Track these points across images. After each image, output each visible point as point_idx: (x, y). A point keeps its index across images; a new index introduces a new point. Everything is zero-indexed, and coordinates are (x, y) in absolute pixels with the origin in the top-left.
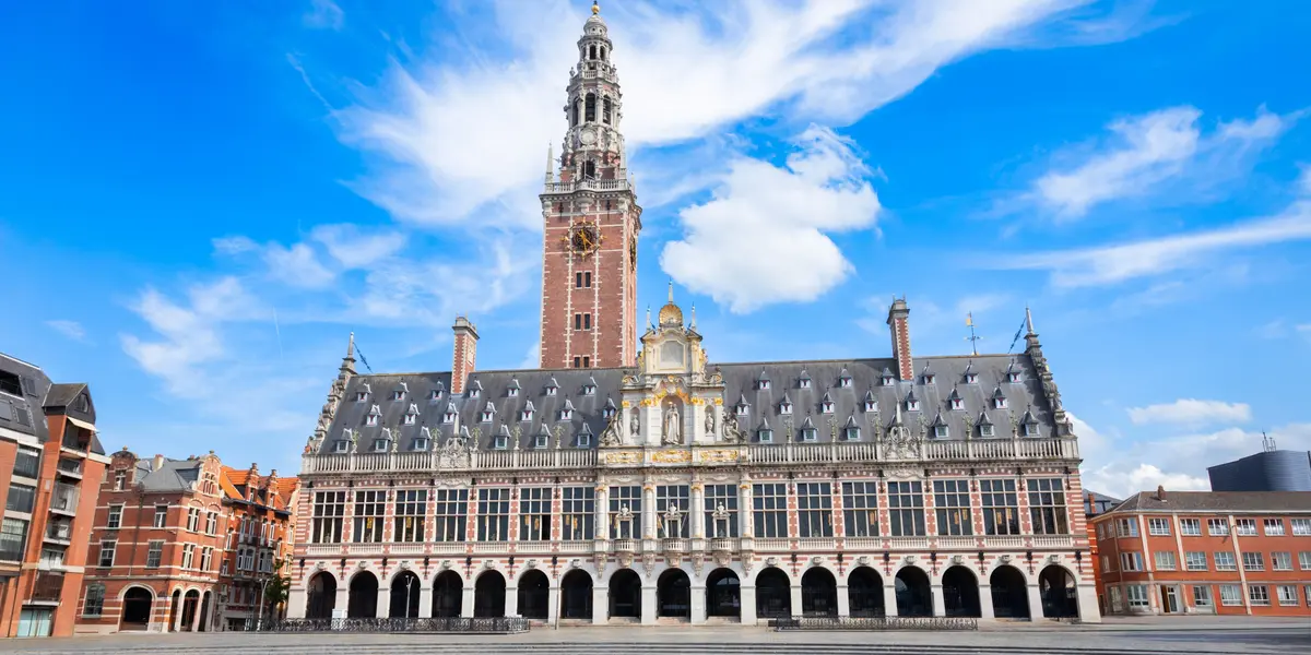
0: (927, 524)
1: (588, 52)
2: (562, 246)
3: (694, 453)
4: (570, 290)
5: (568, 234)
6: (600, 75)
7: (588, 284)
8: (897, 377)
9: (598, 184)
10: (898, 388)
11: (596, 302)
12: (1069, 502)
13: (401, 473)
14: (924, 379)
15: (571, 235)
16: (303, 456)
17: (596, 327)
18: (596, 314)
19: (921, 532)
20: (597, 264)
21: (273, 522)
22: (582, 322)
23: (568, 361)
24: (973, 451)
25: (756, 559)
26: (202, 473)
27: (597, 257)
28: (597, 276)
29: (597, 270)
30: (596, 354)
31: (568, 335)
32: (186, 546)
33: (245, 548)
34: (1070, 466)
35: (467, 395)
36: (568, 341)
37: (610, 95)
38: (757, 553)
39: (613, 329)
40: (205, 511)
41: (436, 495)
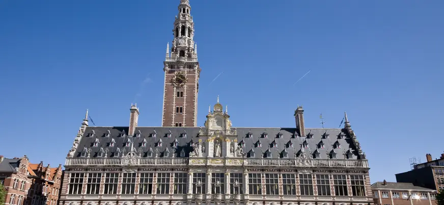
0: (314, 191)
1: (182, 10)
2: (172, 81)
3: (226, 161)
4: (175, 98)
5: (174, 77)
6: (187, 19)
7: (182, 96)
8: (300, 135)
9: (186, 59)
10: (300, 139)
11: (185, 103)
12: (366, 184)
13: (108, 166)
14: (309, 136)
15: (176, 77)
16: (67, 158)
17: (184, 112)
18: (185, 107)
19: (312, 194)
20: (185, 88)
21: (47, 186)
22: (179, 110)
23: (173, 124)
24: (331, 164)
25: (250, 203)
26: (21, 164)
27: (185, 86)
28: (185, 93)
29: (185, 91)
30: (184, 122)
31: (174, 115)
32: (12, 195)
33: (36, 196)
34: (365, 171)
35: (135, 136)
36: (173, 117)
37: (190, 27)
38: (250, 201)
39: (191, 113)
40: (21, 180)
41: (123, 175)
